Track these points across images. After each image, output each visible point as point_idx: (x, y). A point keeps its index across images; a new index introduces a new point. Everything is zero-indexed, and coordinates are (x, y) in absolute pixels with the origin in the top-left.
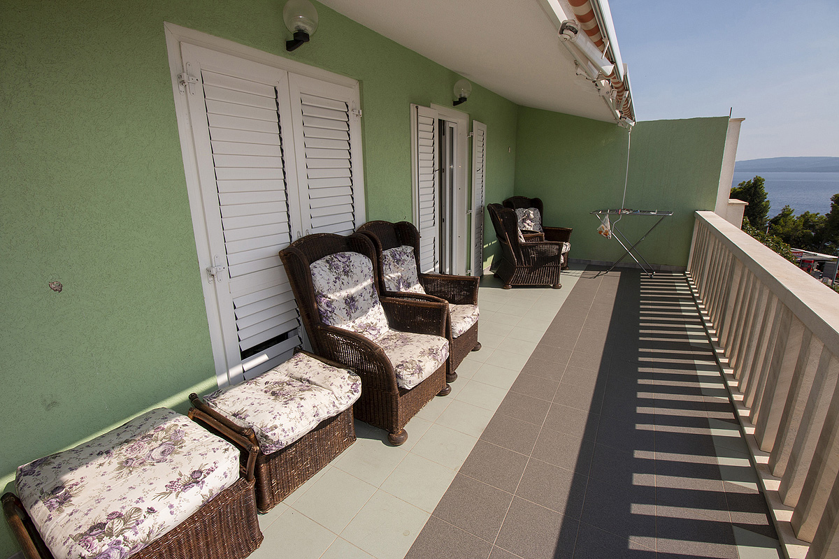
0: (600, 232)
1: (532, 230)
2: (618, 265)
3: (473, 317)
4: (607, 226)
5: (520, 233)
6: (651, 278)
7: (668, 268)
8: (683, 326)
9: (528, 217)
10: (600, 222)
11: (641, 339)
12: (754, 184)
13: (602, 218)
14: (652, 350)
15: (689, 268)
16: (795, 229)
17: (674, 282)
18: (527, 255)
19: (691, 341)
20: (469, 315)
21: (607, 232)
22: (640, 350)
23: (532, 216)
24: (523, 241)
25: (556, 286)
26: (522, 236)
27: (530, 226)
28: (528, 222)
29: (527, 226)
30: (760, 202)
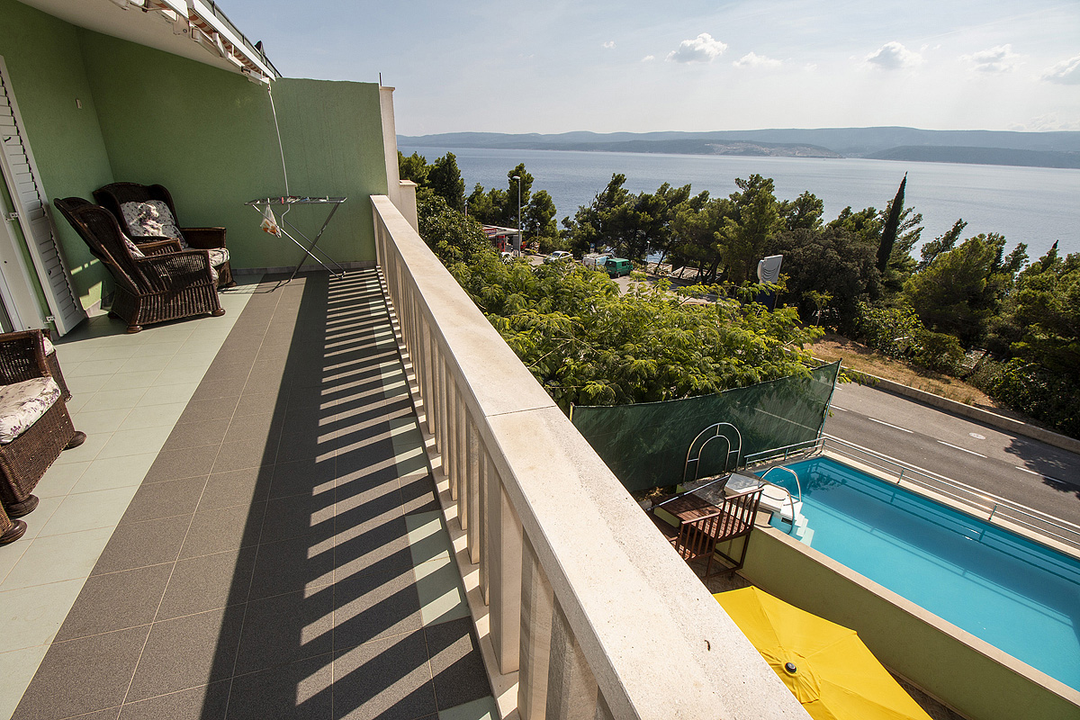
0: (266, 229)
1: (161, 235)
2: (301, 270)
3: (43, 398)
4: (271, 220)
5: (131, 244)
6: (341, 280)
7: (358, 265)
8: (371, 329)
9: (149, 215)
10: (261, 216)
11: (326, 356)
12: (448, 160)
13: (263, 210)
14: (337, 366)
15: (379, 263)
16: (487, 207)
17: (365, 281)
18: (153, 276)
19: (378, 343)
20: (34, 397)
21: (274, 228)
22: (325, 369)
23: (155, 213)
24: (139, 254)
25: (217, 312)
26: (135, 247)
27: (155, 229)
28: (151, 222)
29: (152, 230)
30: (456, 180)
